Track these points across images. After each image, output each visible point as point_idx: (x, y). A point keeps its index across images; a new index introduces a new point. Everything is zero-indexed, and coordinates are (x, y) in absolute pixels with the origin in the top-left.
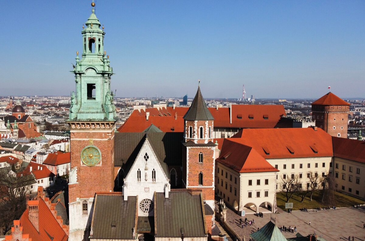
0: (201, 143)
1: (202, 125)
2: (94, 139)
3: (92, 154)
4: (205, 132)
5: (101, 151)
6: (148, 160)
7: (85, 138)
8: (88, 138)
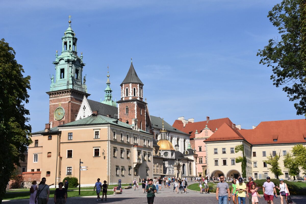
0: (127, 99)
1: (127, 87)
2: (61, 103)
3: (60, 112)
4: (129, 91)
5: (65, 110)
6: (86, 110)
7: (57, 102)
8: (59, 102)
